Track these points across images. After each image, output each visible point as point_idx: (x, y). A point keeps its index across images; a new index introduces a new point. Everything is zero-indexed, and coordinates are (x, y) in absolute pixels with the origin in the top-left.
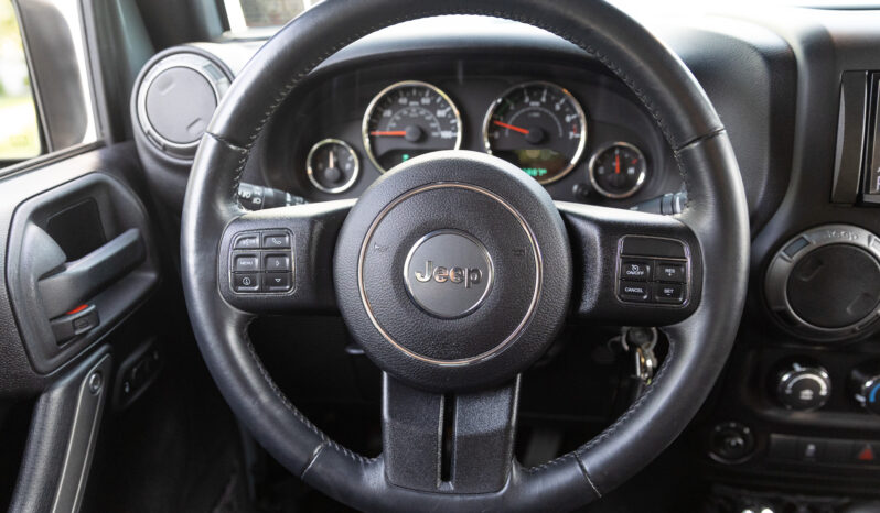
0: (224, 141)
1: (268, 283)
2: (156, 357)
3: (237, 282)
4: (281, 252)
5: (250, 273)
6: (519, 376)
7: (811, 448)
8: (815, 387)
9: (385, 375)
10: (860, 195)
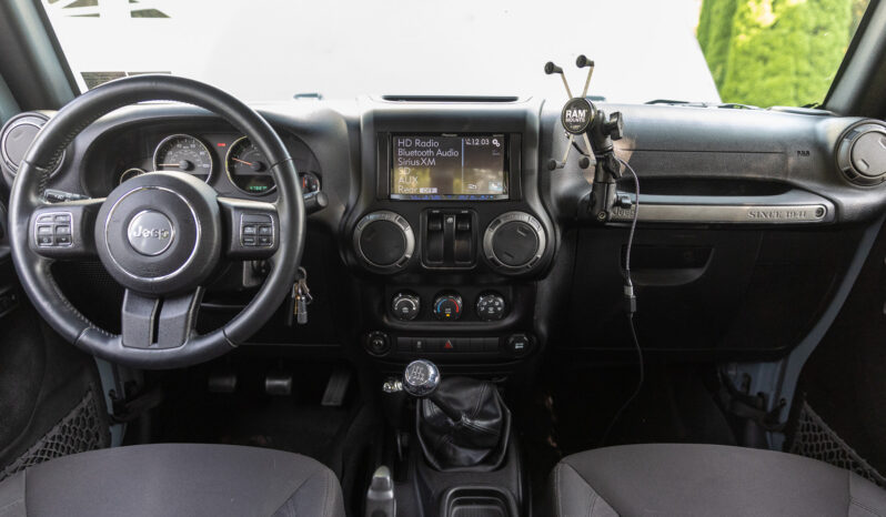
0: (33, 165)
1: (58, 241)
2: (13, 298)
3: (40, 241)
4: (66, 224)
5: (48, 236)
6: (199, 288)
7: (419, 343)
8: (410, 306)
9: (127, 291)
10: (389, 196)
